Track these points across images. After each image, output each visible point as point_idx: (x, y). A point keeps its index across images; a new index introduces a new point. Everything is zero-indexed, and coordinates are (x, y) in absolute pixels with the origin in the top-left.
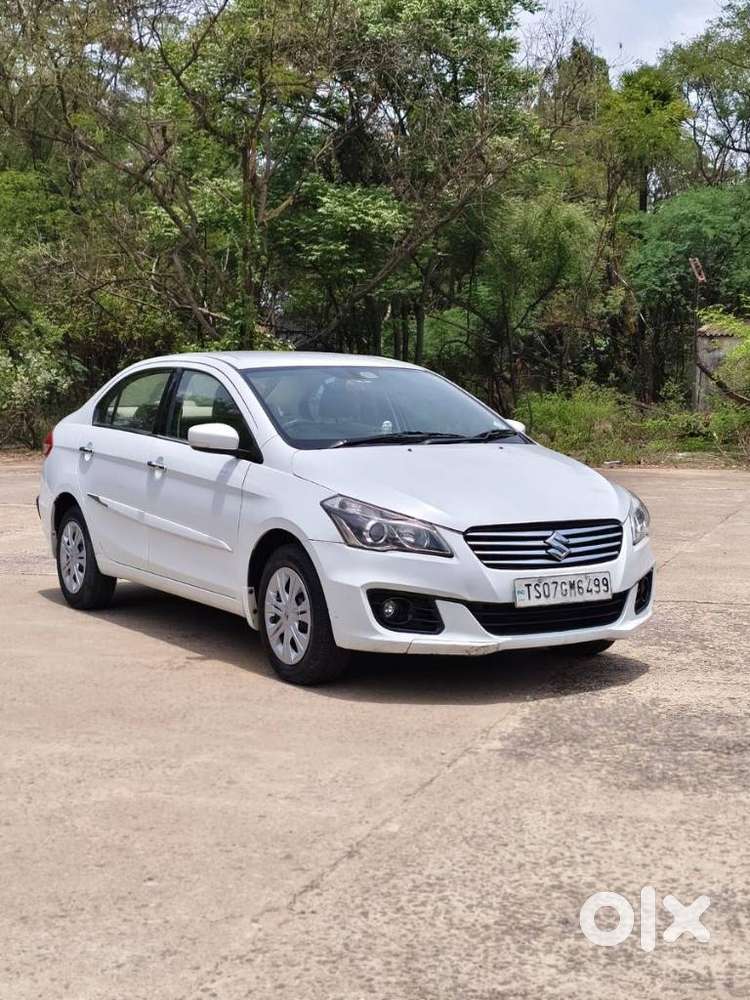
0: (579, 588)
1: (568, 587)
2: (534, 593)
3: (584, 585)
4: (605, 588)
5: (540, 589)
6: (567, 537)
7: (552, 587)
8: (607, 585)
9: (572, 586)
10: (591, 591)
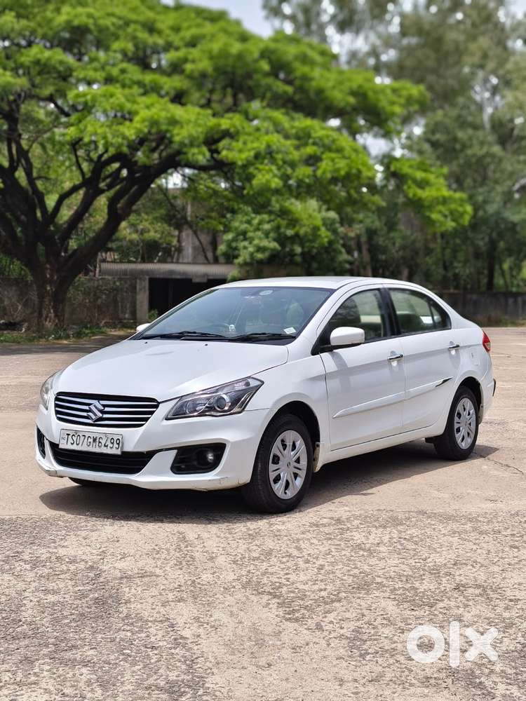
0: (100, 442)
1: (91, 440)
2: (70, 441)
3: (103, 442)
4: (117, 446)
5: (75, 438)
6: (105, 406)
7: (82, 438)
8: (118, 444)
9: (95, 440)
10: (107, 446)
